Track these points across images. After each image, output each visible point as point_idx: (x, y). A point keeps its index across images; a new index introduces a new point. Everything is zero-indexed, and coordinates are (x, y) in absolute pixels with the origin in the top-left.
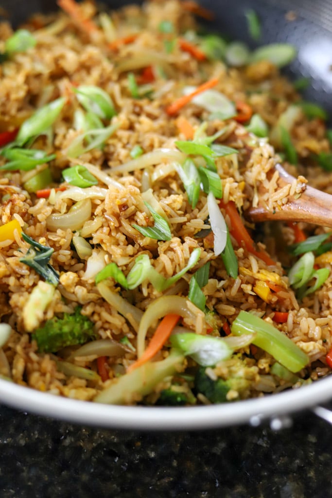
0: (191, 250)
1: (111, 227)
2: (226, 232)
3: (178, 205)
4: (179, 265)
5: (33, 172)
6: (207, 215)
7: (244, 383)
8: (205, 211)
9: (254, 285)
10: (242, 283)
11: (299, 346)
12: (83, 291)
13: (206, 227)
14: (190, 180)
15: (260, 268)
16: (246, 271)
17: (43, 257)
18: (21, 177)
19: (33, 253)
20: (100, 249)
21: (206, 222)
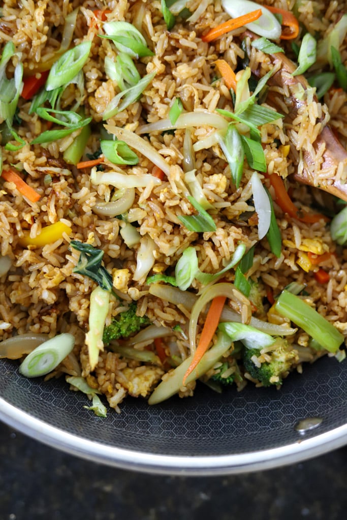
0: (236, 243)
1: (156, 218)
2: (270, 211)
3: (221, 189)
4: (225, 257)
5: (69, 141)
6: (251, 195)
7: (284, 367)
8: (249, 190)
9: (297, 258)
10: (285, 258)
11: (335, 327)
12: (136, 292)
13: (250, 209)
14: (233, 157)
15: (304, 238)
16: (289, 244)
17: (95, 263)
18: (58, 147)
19: (85, 260)
20: (147, 238)
21: (250, 202)
